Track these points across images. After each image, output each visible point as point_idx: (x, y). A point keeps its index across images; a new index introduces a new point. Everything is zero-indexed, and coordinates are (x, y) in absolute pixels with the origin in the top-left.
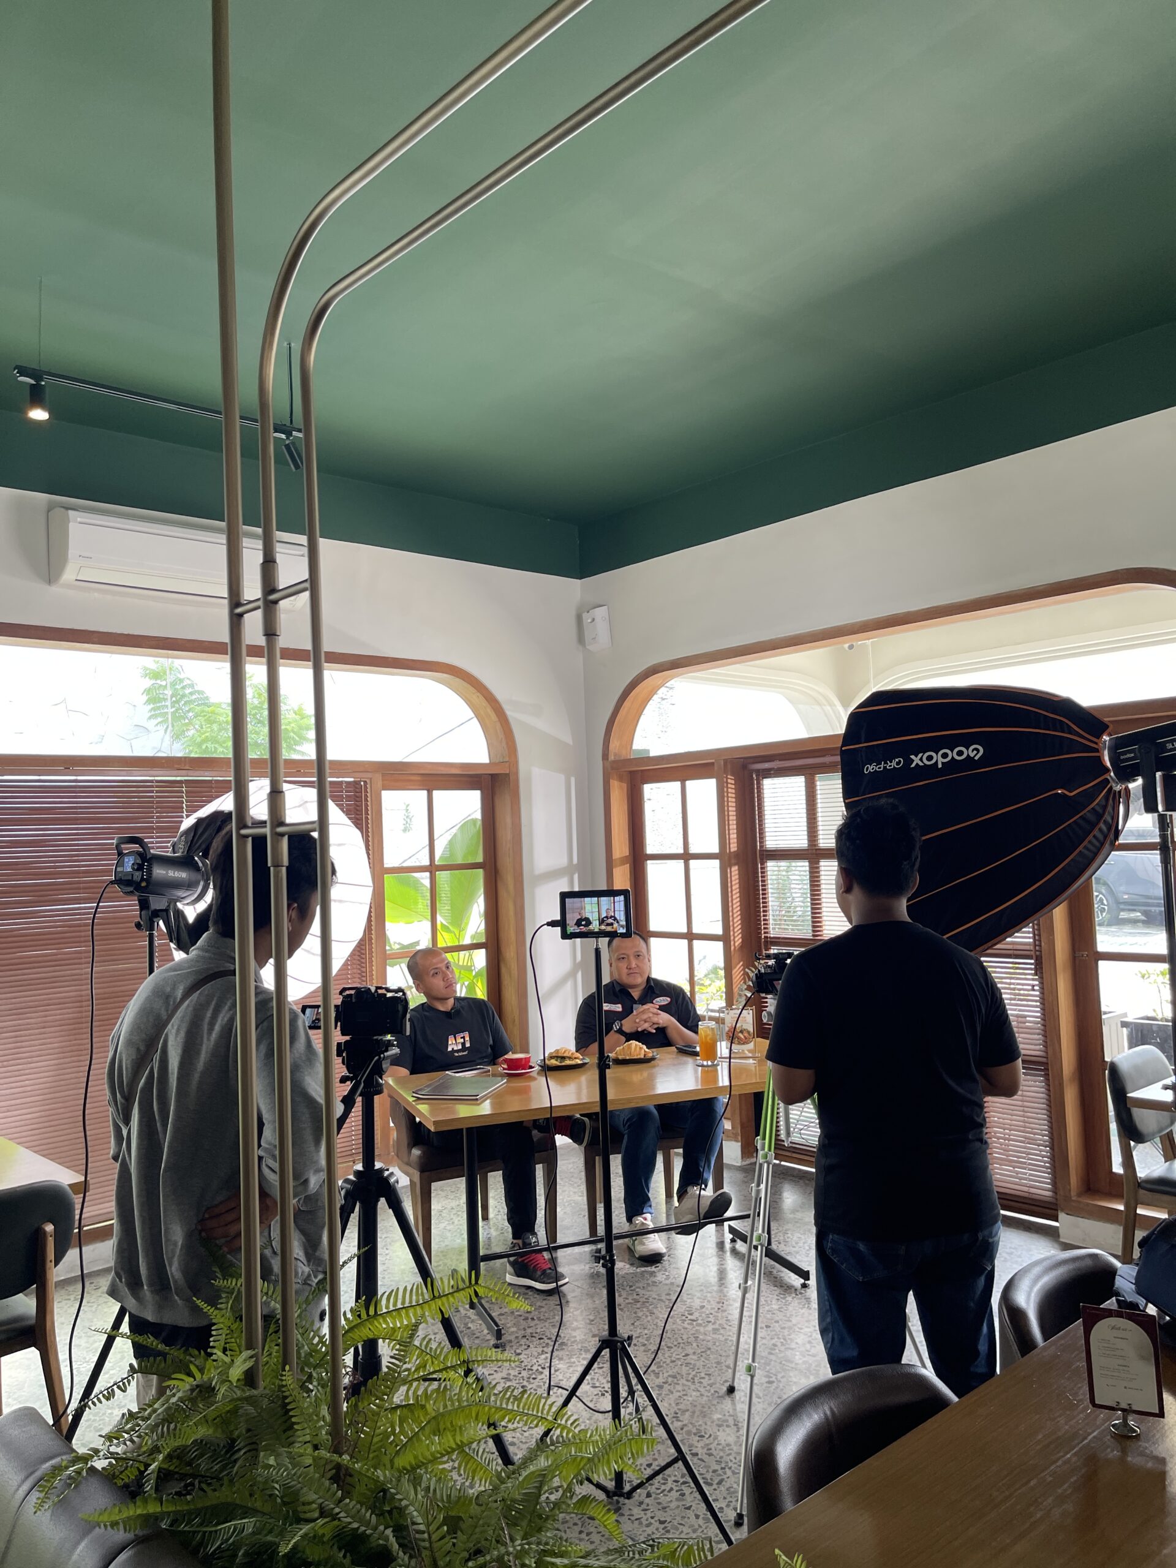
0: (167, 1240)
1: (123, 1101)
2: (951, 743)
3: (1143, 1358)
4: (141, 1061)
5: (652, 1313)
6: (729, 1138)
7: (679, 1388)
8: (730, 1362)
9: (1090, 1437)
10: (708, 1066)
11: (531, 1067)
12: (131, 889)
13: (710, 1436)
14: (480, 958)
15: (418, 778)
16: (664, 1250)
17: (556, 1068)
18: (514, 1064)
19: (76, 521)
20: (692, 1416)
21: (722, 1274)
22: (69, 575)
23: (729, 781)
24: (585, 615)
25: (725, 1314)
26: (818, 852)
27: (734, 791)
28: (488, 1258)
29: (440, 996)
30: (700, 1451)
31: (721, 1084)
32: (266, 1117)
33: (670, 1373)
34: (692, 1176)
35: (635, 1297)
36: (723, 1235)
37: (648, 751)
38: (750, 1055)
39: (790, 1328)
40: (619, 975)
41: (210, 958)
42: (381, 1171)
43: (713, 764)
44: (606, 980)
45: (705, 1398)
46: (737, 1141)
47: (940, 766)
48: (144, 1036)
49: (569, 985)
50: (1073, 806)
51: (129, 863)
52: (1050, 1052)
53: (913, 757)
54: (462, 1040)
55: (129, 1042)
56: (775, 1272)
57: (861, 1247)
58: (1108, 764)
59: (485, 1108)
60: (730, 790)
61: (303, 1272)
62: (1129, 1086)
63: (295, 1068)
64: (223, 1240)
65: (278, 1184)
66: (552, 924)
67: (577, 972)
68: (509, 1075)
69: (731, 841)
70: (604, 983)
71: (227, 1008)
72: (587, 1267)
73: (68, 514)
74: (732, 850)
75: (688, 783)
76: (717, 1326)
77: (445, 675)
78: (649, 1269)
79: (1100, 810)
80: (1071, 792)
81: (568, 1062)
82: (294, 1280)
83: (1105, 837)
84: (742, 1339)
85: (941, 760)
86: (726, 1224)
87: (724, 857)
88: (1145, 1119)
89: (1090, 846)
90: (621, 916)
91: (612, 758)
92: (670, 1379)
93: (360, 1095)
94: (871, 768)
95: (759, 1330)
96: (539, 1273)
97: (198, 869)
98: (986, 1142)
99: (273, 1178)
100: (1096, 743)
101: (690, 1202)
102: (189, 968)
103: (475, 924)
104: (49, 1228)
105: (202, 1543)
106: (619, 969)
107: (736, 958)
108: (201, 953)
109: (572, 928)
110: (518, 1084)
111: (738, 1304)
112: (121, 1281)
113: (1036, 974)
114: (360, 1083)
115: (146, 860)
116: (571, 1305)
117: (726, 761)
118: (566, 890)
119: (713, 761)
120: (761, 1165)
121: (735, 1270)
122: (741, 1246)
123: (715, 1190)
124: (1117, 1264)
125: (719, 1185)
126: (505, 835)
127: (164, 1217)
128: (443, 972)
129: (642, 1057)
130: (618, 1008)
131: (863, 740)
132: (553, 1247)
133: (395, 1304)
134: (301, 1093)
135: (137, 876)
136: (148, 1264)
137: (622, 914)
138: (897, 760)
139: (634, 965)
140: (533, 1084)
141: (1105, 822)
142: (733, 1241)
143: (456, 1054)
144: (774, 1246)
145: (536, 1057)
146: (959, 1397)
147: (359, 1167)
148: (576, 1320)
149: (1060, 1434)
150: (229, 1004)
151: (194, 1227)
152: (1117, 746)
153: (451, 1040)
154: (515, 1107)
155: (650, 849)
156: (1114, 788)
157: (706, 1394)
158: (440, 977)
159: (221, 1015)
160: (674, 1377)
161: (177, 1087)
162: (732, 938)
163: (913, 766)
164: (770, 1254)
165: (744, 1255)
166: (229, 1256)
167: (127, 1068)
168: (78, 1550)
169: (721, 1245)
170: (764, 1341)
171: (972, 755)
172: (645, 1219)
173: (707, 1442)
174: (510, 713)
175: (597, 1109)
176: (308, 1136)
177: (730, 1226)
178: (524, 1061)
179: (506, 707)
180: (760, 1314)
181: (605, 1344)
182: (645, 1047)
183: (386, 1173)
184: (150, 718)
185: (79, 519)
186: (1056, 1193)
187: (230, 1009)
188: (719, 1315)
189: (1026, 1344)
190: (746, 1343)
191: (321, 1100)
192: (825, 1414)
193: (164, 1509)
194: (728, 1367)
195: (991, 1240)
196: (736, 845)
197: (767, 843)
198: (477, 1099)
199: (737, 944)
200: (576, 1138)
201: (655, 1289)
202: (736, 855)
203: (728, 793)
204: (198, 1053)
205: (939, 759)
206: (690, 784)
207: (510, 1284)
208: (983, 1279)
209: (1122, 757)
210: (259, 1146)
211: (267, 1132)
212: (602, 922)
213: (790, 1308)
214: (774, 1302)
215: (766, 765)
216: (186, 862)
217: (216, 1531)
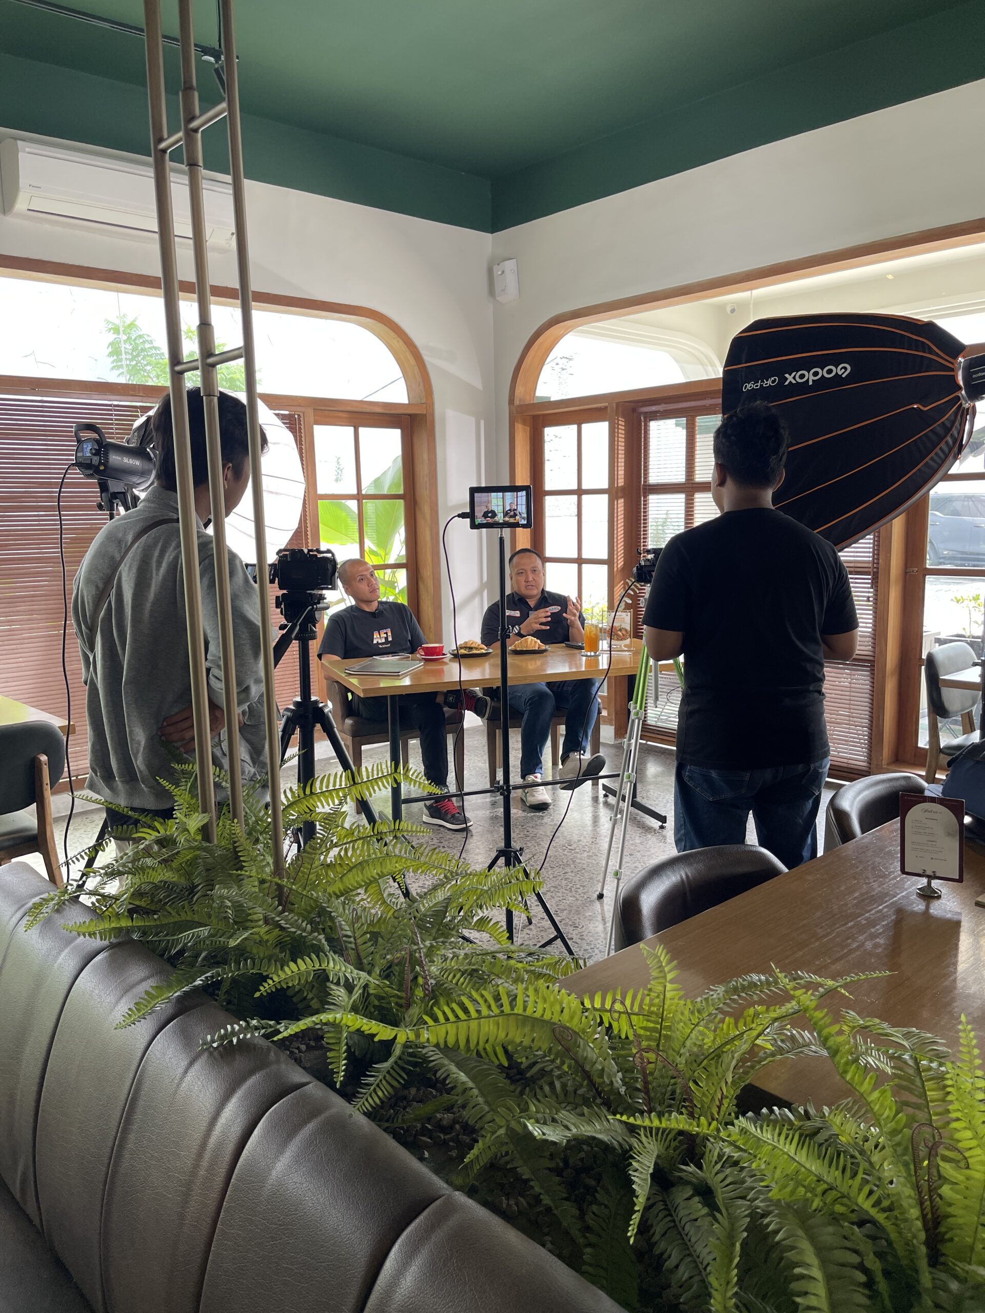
0: (132, 740)
1: (87, 631)
2: (822, 362)
3: (949, 834)
4: (100, 596)
5: (539, 844)
6: (605, 723)
7: (560, 895)
8: (601, 878)
9: (899, 896)
10: (591, 656)
11: (444, 655)
12: (91, 472)
13: (583, 927)
14: (402, 577)
15: (345, 415)
16: (550, 801)
17: (464, 656)
18: (430, 651)
19: (24, 151)
20: (569, 914)
21: (596, 820)
22: (21, 205)
23: (620, 422)
24: (495, 268)
25: (597, 846)
26: (694, 486)
27: (623, 432)
28: (408, 801)
29: (365, 599)
30: (574, 937)
31: (601, 668)
32: (210, 635)
33: (553, 885)
34: (573, 744)
35: (526, 833)
36: (597, 792)
37: (550, 398)
38: (626, 649)
39: (649, 856)
40: (519, 587)
41: (155, 508)
42: (316, 702)
43: (606, 408)
44: (508, 591)
45: (579, 902)
46: (612, 725)
47: (811, 383)
48: (102, 575)
49: (476, 601)
50: (925, 419)
51: (88, 448)
52: (877, 650)
53: (787, 375)
54: (385, 635)
55: (88, 581)
56: (638, 818)
57: (714, 774)
58: (961, 383)
59: (407, 682)
60: (620, 431)
61: (249, 772)
62: (941, 670)
63: (235, 597)
64: (179, 744)
65: (224, 692)
66: (463, 516)
67: (483, 591)
68: (426, 660)
69: (619, 477)
70: (507, 594)
71: (172, 548)
72: (488, 812)
73: (17, 144)
74: (620, 485)
75: (584, 426)
76: (591, 854)
77: (368, 320)
78: (537, 814)
79: (948, 425)
80: (925, 406)
81: (475, 652)
82: (240, 777)
83: (950, 450)
84: (610, 863)
85: (812, 378)
86: (601, 781)
87: (612, 492)
88: (951, 697)
89: (936, 458)
90: (522, 509)
91: (517, 402)
92: (552, 889)
93: (295, 639)
94: (749, 386)
95: (624, 857)
96: (449, 816)
97: (150, 459)
98: (823, 694)
99: (219, 686)
100: (952, 363)
101: (570, 764)
102: (137, 516)
103: (398, 549)
104: (44, 758)
105: (166, 949)
106: (518, 582)
107: (618, 577)
108: (147, 504)
109: (479, 520)
110: (432, 667)
111: (608, 839)
112: (97, 775)
113: (872, 588)
114: (296, 626)
115: (103, 447)
116: (474, 838)
117: (618, 404)
118: (475, 485)
119: (606, 404)
120: (633, 721)
121: (605, 816)
122: (612, 800)
123: (593, 754)
124: (925, 784)
125: (595, 749)
126: (422, 470)
127: (128, 722)
128: (368, 579)
129: (537, 648)
130: (517, 614)
131: (744, 361)
132: (461, 794)
133: (327, 786)
134: (241, 618)
135: (96, 460)
136: (117, 760)
137: (524, 507)
138: (773, 379)
139: (531, 579)
140: (445, 668)
141: (952, 436)
142: (606, 796)
143: (380, 646)
144: (638, 799)
145: (449, 646)
146: (789, 868)
147: (298, 699)
148: (479, 849)
149: (873, 893)
150: (174, 544)
151: (155, 732)
152: (970, 368)
153: (376, 635)
154: (429, 682)
155: (548, 486)
156: (964, 406)
157: (581, 899)
158: (365, 583)
159: (167, 554)
160: (555, 887)
161: (132, 616)
162: (615, 561)
163: (786, 383)
164: (635, 804)
165: (614, 806)
166: (185, 755)
167: (88, 602)
168: (62, 955)
169: (595, 799)
170: (628, 864)
171: (840, 373)
172: (536, 777)
173: (580, 931)
174: (426, 358)
175: (499, 684)
176: (247, 649)
177: (604, 785)
178: (438, 650)
179: (423, 352)
180: (625, 846)
181: (501, 853)
182: (539, 641)
183: (321, 705)
184: (112, 369)
185: (27, 149)
186: (870, 764)
187: (175, 549)
188: (593, 846)
189: (846, 834)
190: (613, 865)
191: (259, 623)
192: (681, 877)
193: (134, 924)
194: (599, 881)
195: (820, 771)
196: (623, 480)
197: (650, 478)
198: (399, 675)
199: (619, 566)
200: (479, 712)
201: (541, 828)
202: (623, 489)
203: (618, 433)
204: (149, 586)
205: (810, 377)
206: (585, 427)
207: (424, 823)
208: (811, 801)
209: (974, 376)
210: (206, 659)
211: (212, 648)
212: (506, 514)
213: (650, 842)
214: (637, 838)
215: (654, 408)
216: (139, 452)
217: (178, 939)
